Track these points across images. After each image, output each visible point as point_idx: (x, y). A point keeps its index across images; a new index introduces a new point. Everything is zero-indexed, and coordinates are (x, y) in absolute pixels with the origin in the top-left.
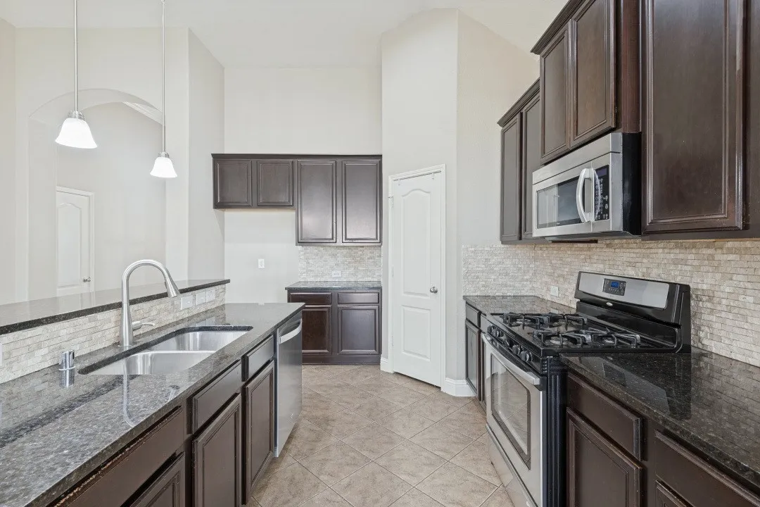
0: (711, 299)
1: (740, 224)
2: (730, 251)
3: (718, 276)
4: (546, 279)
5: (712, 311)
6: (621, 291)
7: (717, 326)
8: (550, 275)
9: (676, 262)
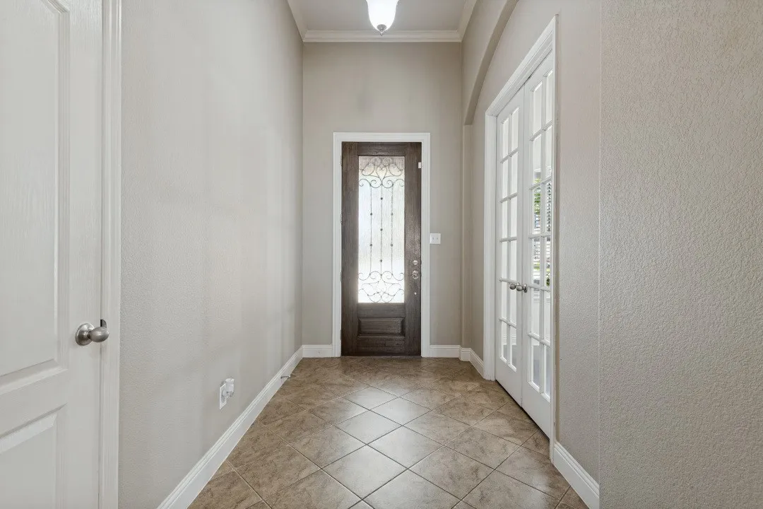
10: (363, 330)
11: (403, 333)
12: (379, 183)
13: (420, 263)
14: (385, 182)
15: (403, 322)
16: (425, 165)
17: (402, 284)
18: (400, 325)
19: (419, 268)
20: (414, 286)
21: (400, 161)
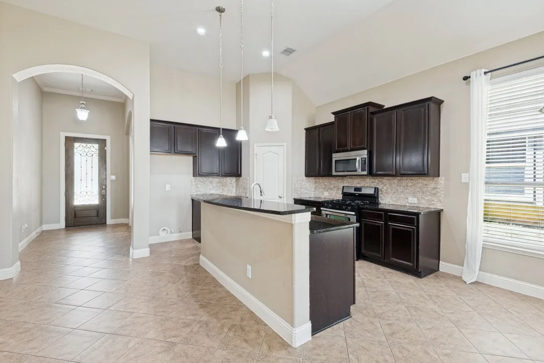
0: (381, 191)
1: (395, 174)
2: (386, 179)
3: (383, 185)
4: (322, 190)
5: (381, 194)
6: (360, 191)
7: (383, 197)
8: (324, 188)
9: (372, 182)
10: (77, 216)
11: (98, 216)
12: (85, 154)
13: (106, 187)
14: (88, 154)
15: (98, 212)
16: (108, 148)
17: (97, 196)
18: (96, 212)
19: (105, 189)
20: (103, 197)
21: (96, 146)
